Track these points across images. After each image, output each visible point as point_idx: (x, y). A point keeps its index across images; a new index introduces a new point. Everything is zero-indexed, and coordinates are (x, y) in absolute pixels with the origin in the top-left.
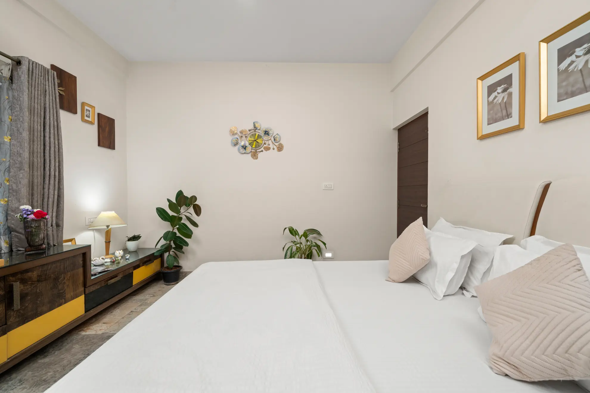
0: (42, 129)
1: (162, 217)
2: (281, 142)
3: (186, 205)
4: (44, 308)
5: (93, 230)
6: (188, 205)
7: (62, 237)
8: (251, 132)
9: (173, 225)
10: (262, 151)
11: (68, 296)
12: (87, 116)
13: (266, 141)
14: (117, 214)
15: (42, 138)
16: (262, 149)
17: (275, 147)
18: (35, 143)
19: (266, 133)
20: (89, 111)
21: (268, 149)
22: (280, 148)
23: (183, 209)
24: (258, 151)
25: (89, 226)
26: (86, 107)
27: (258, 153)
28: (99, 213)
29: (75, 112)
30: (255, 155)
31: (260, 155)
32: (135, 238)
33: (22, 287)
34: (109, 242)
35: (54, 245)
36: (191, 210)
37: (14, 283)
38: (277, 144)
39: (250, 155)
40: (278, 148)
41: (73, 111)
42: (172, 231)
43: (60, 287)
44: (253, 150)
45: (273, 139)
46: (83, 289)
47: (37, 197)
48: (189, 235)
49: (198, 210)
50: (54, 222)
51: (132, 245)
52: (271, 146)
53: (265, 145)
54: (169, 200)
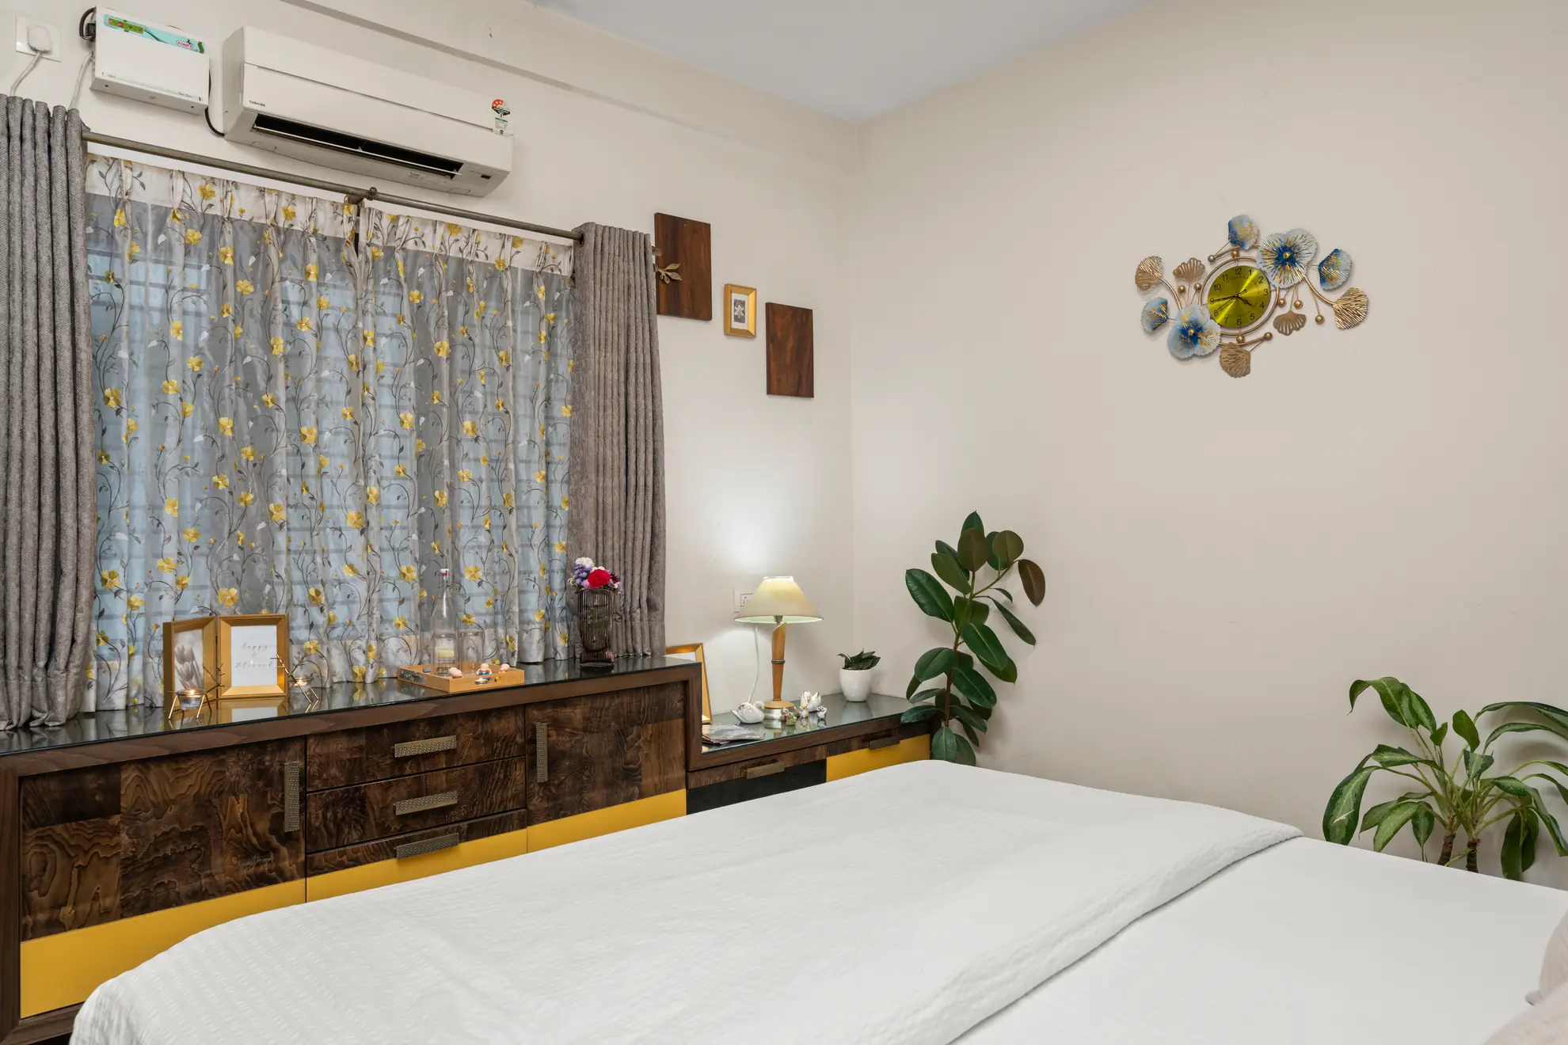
0: (622, 379)
1: (922, 601)
2: (1355, 283)
3: (994, 565)
4: (597, 795)
5: (753, 626)
6: (1002, 565)
7: (663, 638)
8: (1219, 262)
9: (963, 633)
10: (1267, 338)
11: (647, 782)
12: (737, 319)
13: (1283, 294)
14: (802, 588)
15: (622, 399)
16: (1269, 328)
17: (1328, 313)
18: (609, 411)
19: (1286, 256)
20: (743, 303)
21: (1292, 323)
22: (1352, 313)
23: (983, 574)
24: (1248, 339)
25: (740, 617)
26: (735, 296)
27: (1248, 349)
28: (759, 580)
29: (708, 317)
30: (1237, 364)
31: (1259, 356)
32: (863, 661)
33: (554, 737)
34: (782, 663)
35: (645, 655)
36: (1014, 582)
37: (538, 724)
38: (1332, 297)
39: (1215, 360)
40: (1338, 313)
41: (700, 310)
42: (952, 647)
43: (630, 755)
44: (1226, 341)
45: (1314, 277)
46: (682, 773)
47: (613, 541)
48: (1008, 672)
49: (1035, 583)
50: (644, 599)
51: (853, 682)
52: (1309, 311)
53: (1279, 312)
54: (940, 545)
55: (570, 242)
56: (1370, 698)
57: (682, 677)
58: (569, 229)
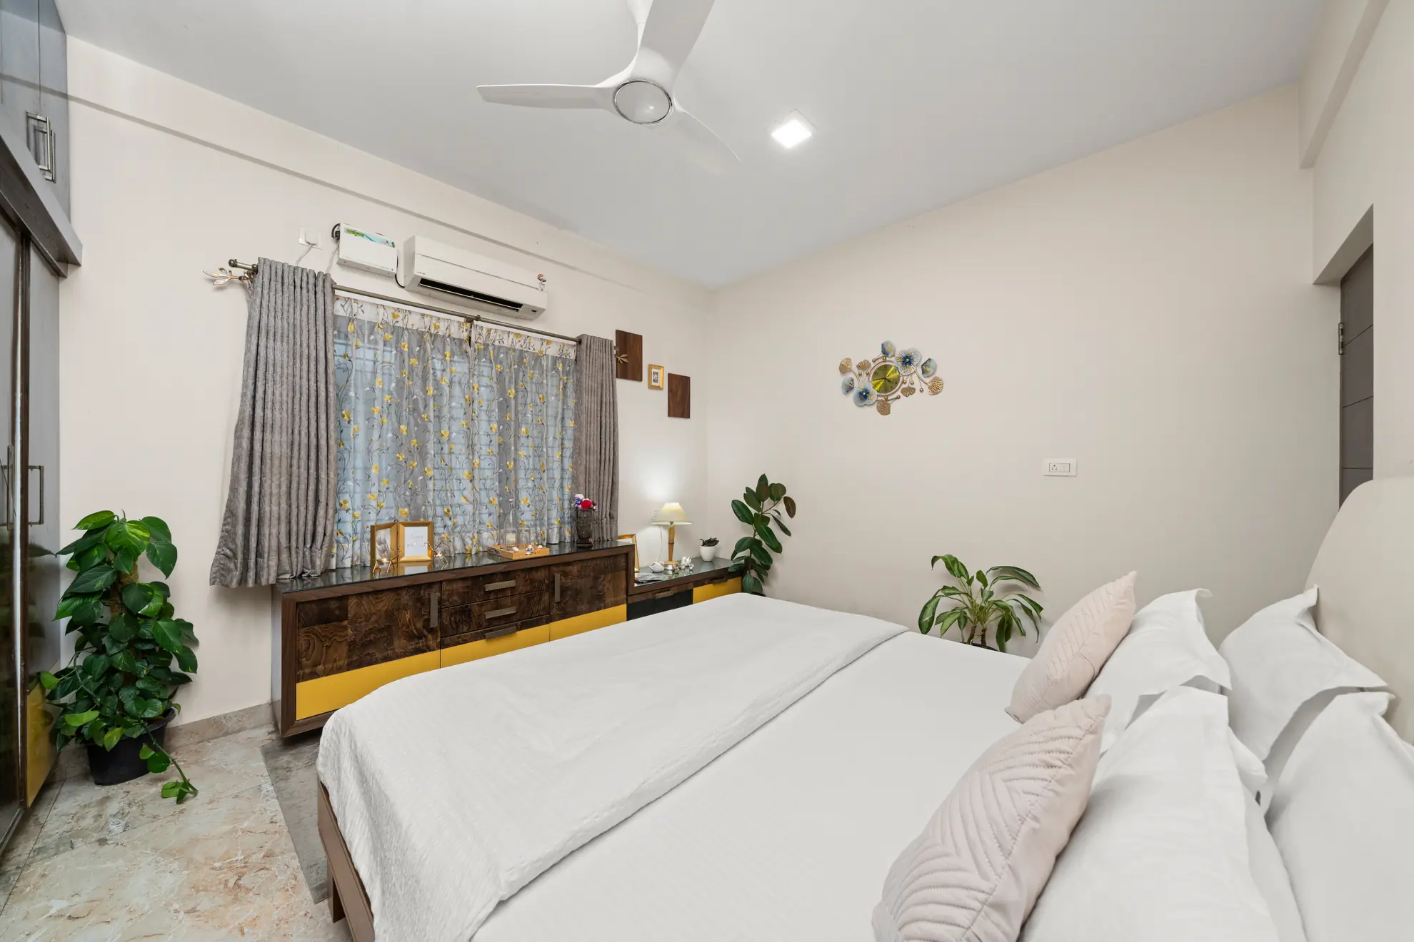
0: (599, 409)
1: (739, 515)
2: (938, 374)
3: (772, 498)
4: (584, 607)
5: (659, 526)
6: (776, 499)
7: (617, 532)
8: (877, 362)
9: (757, 530)
10: (898, 398)
11: (609, 600)
12: (654, 381)
13: (905, 378)
14: (683, 507)
15: (599, 418)
16: (899, 393)
17: (926, 388)
18: (592, 425)
19: (907, 361)
20: (657, 373)
21: (909, 391)
22: (936, 388)
23: (767, 503)
24: (889, 398)
25: (654, 522)
26: (654, 370)
27: (889, 402)
28: (663, 504)
29: (640, 379)
30: (884, 409)
31: (895, 406)
32: (711, 542)
33: (564, 580)
34: (673, 544)
35: (608, 540)
36: (781, 507)
37: (555, 574)
38: (927, 380)
39: (874, 408)
40: (930, 388)
41: (637, 377)
42: (752, 537)
43: (600, 588)
44: (879, 398)
45: (920, 371)
46: (625, 596)
47: (594, 486)
48: (778, 549)
49: (791, 507)
50: (608, 513)
51: (706, 552)
52: (917, 386)
53: (904, 386)
54: (748, 489)
55: (575, 343)
56: (940, 564)
57: (625, 551)
58: (574, 337)
